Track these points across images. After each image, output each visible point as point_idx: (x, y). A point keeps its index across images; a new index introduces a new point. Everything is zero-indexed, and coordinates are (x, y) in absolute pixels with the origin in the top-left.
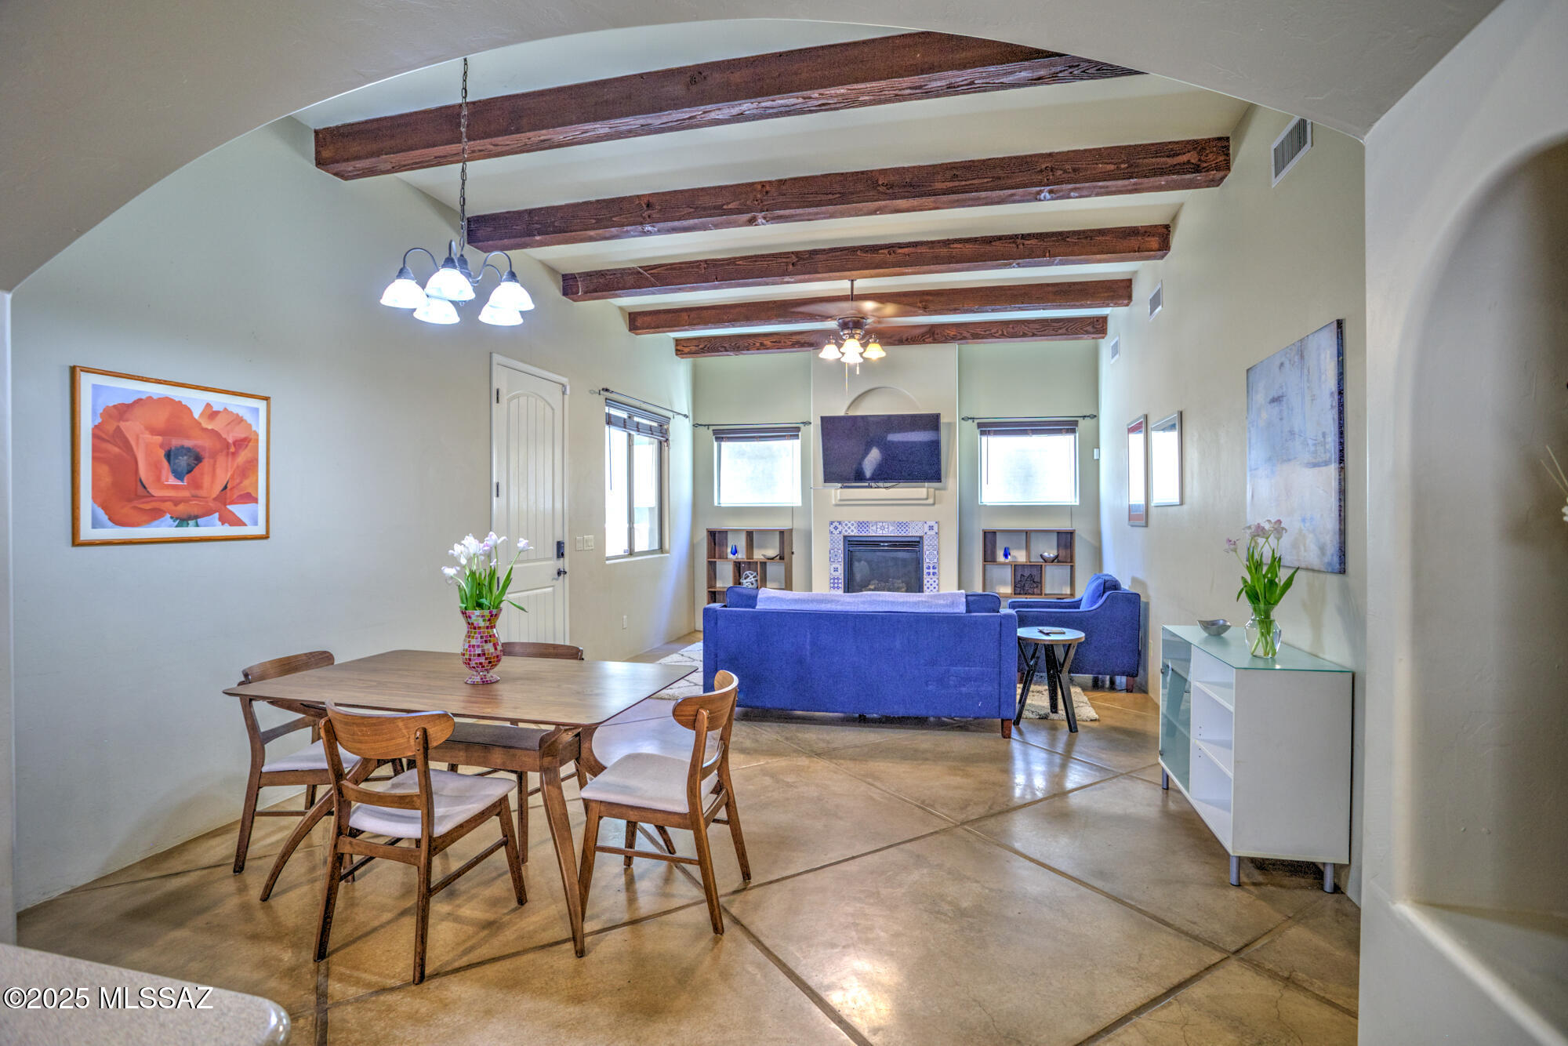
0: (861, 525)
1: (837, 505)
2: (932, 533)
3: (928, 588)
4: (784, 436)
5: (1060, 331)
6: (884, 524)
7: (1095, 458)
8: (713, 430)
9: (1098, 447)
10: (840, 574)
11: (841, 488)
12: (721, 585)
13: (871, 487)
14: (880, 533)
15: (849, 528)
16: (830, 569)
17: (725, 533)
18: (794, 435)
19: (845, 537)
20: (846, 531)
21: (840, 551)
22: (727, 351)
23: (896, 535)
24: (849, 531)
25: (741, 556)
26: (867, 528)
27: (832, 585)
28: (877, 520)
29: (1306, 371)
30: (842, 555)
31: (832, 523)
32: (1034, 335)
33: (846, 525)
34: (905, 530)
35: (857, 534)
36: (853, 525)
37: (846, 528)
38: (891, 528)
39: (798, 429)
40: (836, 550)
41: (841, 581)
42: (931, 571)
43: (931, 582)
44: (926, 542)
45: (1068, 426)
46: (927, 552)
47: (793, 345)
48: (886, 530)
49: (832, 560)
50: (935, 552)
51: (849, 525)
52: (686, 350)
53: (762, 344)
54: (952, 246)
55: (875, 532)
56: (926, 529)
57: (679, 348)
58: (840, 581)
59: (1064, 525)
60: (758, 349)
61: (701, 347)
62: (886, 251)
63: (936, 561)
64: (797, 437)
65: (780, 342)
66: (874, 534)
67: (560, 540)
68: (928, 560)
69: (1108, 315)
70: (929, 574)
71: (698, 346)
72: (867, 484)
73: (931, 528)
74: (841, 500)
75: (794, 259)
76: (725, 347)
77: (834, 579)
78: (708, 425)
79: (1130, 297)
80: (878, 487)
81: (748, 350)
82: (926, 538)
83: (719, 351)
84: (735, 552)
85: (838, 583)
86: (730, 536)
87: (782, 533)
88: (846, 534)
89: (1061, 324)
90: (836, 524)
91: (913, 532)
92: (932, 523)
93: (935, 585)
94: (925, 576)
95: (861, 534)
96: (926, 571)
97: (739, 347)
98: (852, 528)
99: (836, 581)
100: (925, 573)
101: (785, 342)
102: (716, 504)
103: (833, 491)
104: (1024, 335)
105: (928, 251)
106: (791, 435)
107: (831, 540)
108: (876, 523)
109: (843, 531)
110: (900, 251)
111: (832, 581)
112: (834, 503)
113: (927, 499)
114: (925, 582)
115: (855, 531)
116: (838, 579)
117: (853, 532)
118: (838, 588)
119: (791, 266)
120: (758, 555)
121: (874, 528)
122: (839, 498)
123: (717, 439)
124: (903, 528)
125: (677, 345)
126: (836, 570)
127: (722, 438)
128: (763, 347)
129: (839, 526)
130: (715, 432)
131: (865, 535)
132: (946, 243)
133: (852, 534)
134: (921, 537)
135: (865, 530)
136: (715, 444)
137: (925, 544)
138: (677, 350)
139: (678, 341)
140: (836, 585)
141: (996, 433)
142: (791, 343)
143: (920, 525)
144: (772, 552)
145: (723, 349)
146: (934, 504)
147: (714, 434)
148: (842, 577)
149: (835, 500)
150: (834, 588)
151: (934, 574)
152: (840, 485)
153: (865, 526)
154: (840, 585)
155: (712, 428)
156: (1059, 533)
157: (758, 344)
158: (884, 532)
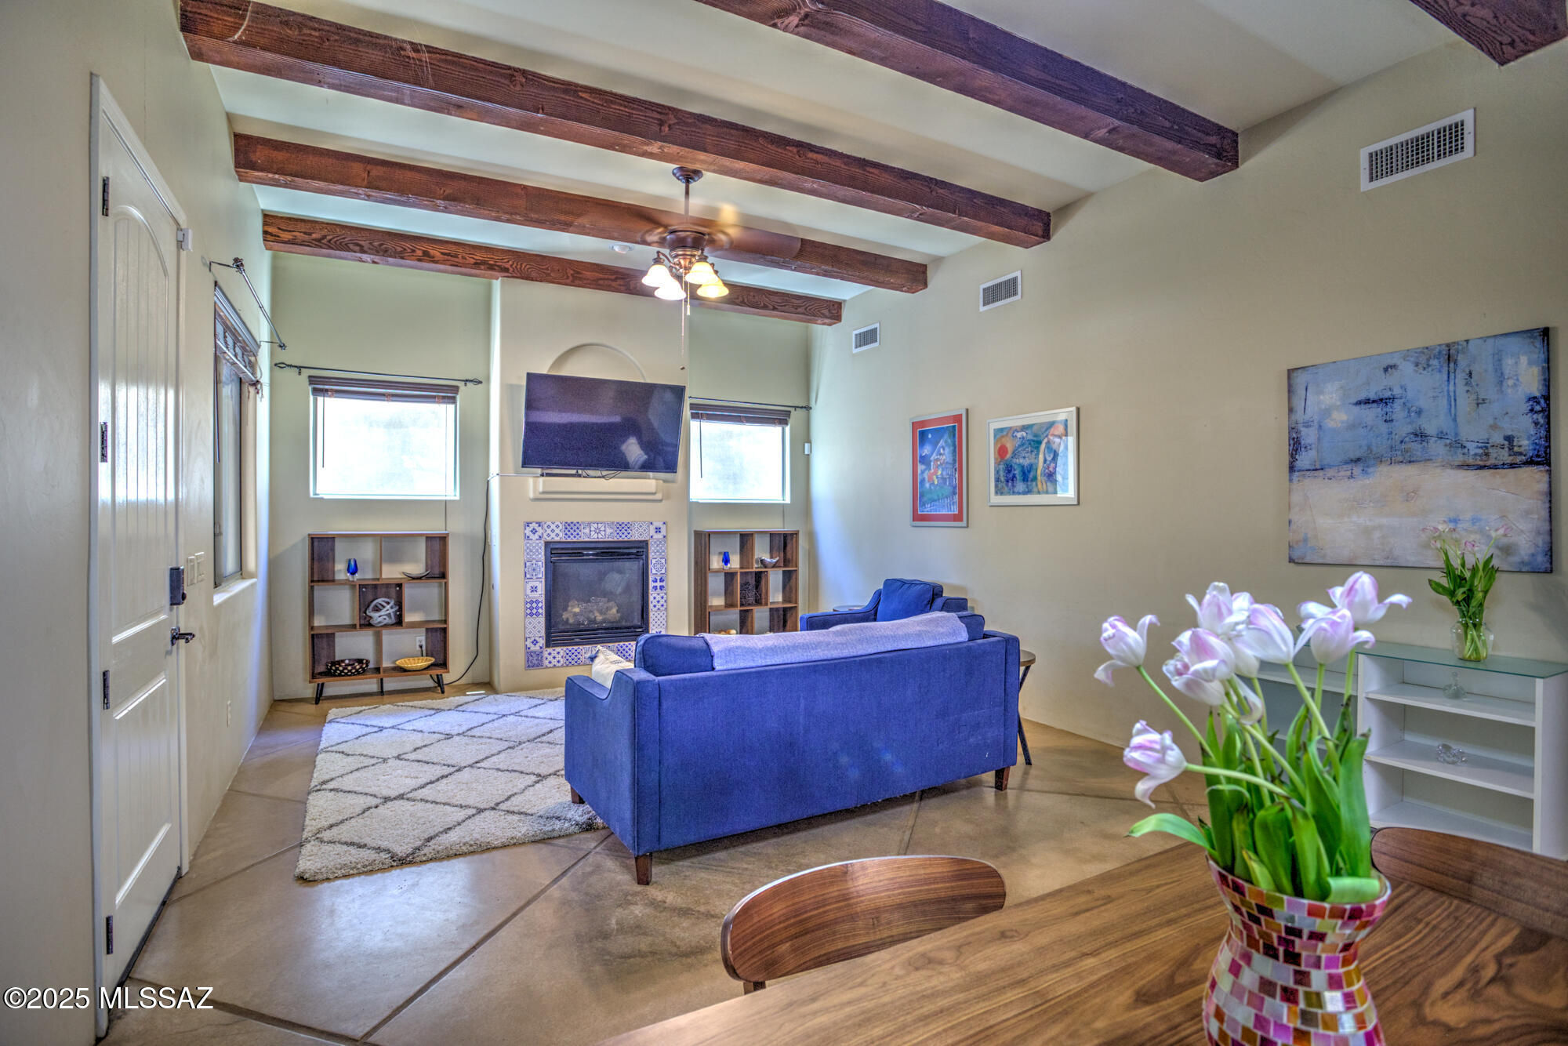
0: (569, 526)
1: (536, 499)
2: (659, 536)
3: (655, 606)
4: (434, 397)
5: (800, 310)
6: (600, 525)
7: (806, 453)
8: (310, 377)
9: (809, 441)
10: (540, 594)
11: (542, 475)
12: (323, 624)
13: (580, 476)
14: (594, 537)
15: (553, 531)
16: (525, 590)
17: (331, 539)
18: (448, 397)
19: (547, 544)
20: (549, 535)
21: (540, 563)
22: (363, 251)
23: (616, 539)
24: (553, 535)
25: (365, 574)
26: (578, 531)
27: (528, 611)
28: (590, 520)
29: (1461, 376)
30: (543, 569)
31: (528, 524)
32: (774, 309)
33: (549, 527)
34: (626, 533)
35: (563, 540)
36: (557, 526)
37: (549, 531)
38: (609, 531)
39: (456, 389)
40: (534, 562)
41: (542, 604)
42: (658, 584)
43: (658, 598)
44: (652, 549)
45: (778, 417)
46: (654, 561)
47: (477, 265)
48: (603, 533)
49: (528, 576)
50: (663, 561)
51: (553, 527)
52: (286, 236)
53: (426, 253)
54: (868, 169)
55: (587, 535)
56: (652, 532)
57: (270, 230)
58: (540, 605)
59: (777, 526)
60: (419, 260)
61: (314, 236)
62: (795, 150)
63: (663, 571)
64: (452, 400)
65: (456, 256)
66: (587, 539)
67: (174, 565)
68: (654, 571)
69: (845, 301)
70: (655, 588)
71: (310, 234)
72: (574, 472)
73: (658, 530)
74: (543, 493)
75: (673, 121)
76: (361, 246)
77: (532, 602)
78: (299, 368)
79: (925, 285)
80: (588, 476)
81: (402, 258)
82: (651, 542)
83: (349, 250)
84: (353, 570)
85: (537, 608)
86: (339, 546)
87: (430, 538)
88: (549, 539)
89: (800, 301)
90: (535, 526)
91: (636, 536)
92: (659, 524)
93: (662, 602)
94: (650, 591)
95: (569, 540)
96: (651, 585)
97: (386, 251)
98: (557, 531)
99: (534, 605)
100: (651, 587)
101: (463, 257)
102: (312, 495)
103: (531, 481)
104: (765, 307)
105: (843, 166)
106: (444, 397)
107: (528, 548)
108: (589, 524)
109: (545, 536)
110: (810, 155)
111: (528, 605)
112: (531, 495)
113: (654, 494)
114: (651, 598)
115: (561, 535)
116: (537, 602)
117: (559, 536)
118: (537, 614)
119: (667, 129)
120: (391, 572)
121: (587, 531)
122: (541, 490)
123: (316, 391)
124: (623, 531)
125: (265, 224)
126: (534, 589)
127: (327, 390)
128: (427, 257)
129: (539, 529)
130: (312, 380)
131: (575, 540)
132: (863, 163)
133: (557, 539)
134: (646, 542)
135: (575, 534)
136: (311, 398)
137: (650, 551)
138: (265, 233)
139: (268, 218)
140: (534, 611)
141: (710, 418)
142: (473, 261)
143: (645, 527)
144: (417, 568)
145: (357, 248)
146: (661, 501)
147: (311, 383)
148: (542, 599)
149: (534, 492)
150: (531, 614)
151: (662, 588)
152: (539, 471)
153: (575, 528)
154: (540, 611)
155: (306, 373)
156: (772, 535)
157: (419, 253)
158: (600, 536)
